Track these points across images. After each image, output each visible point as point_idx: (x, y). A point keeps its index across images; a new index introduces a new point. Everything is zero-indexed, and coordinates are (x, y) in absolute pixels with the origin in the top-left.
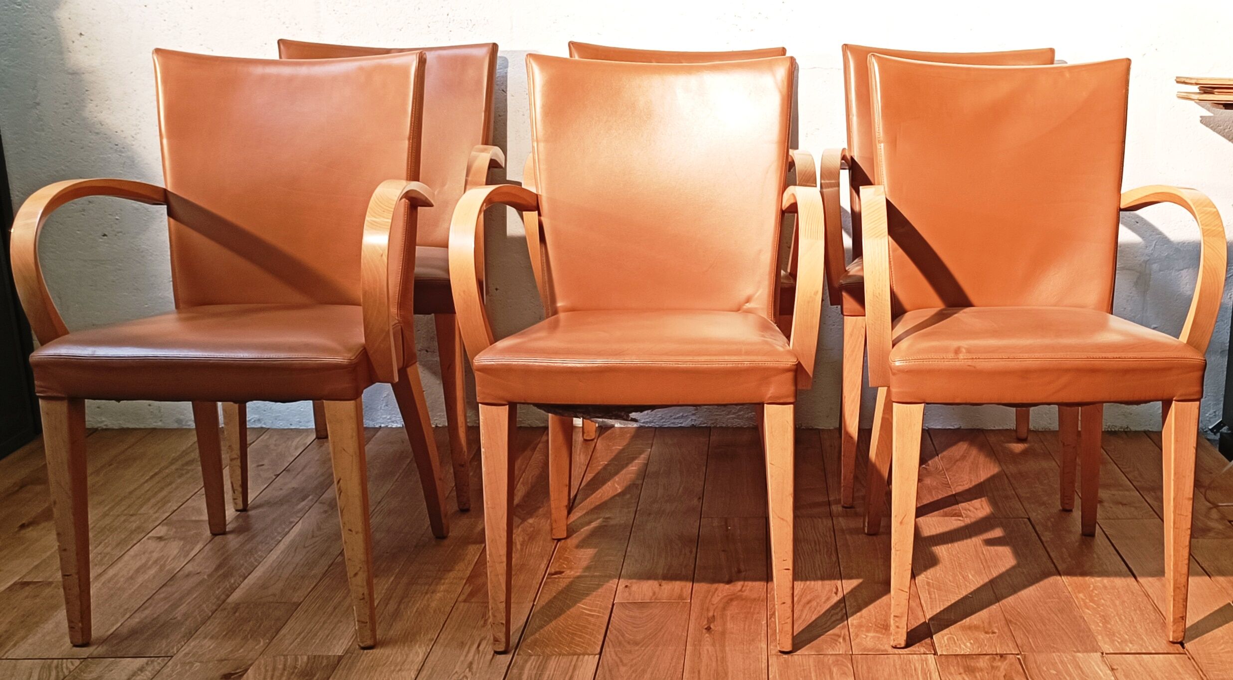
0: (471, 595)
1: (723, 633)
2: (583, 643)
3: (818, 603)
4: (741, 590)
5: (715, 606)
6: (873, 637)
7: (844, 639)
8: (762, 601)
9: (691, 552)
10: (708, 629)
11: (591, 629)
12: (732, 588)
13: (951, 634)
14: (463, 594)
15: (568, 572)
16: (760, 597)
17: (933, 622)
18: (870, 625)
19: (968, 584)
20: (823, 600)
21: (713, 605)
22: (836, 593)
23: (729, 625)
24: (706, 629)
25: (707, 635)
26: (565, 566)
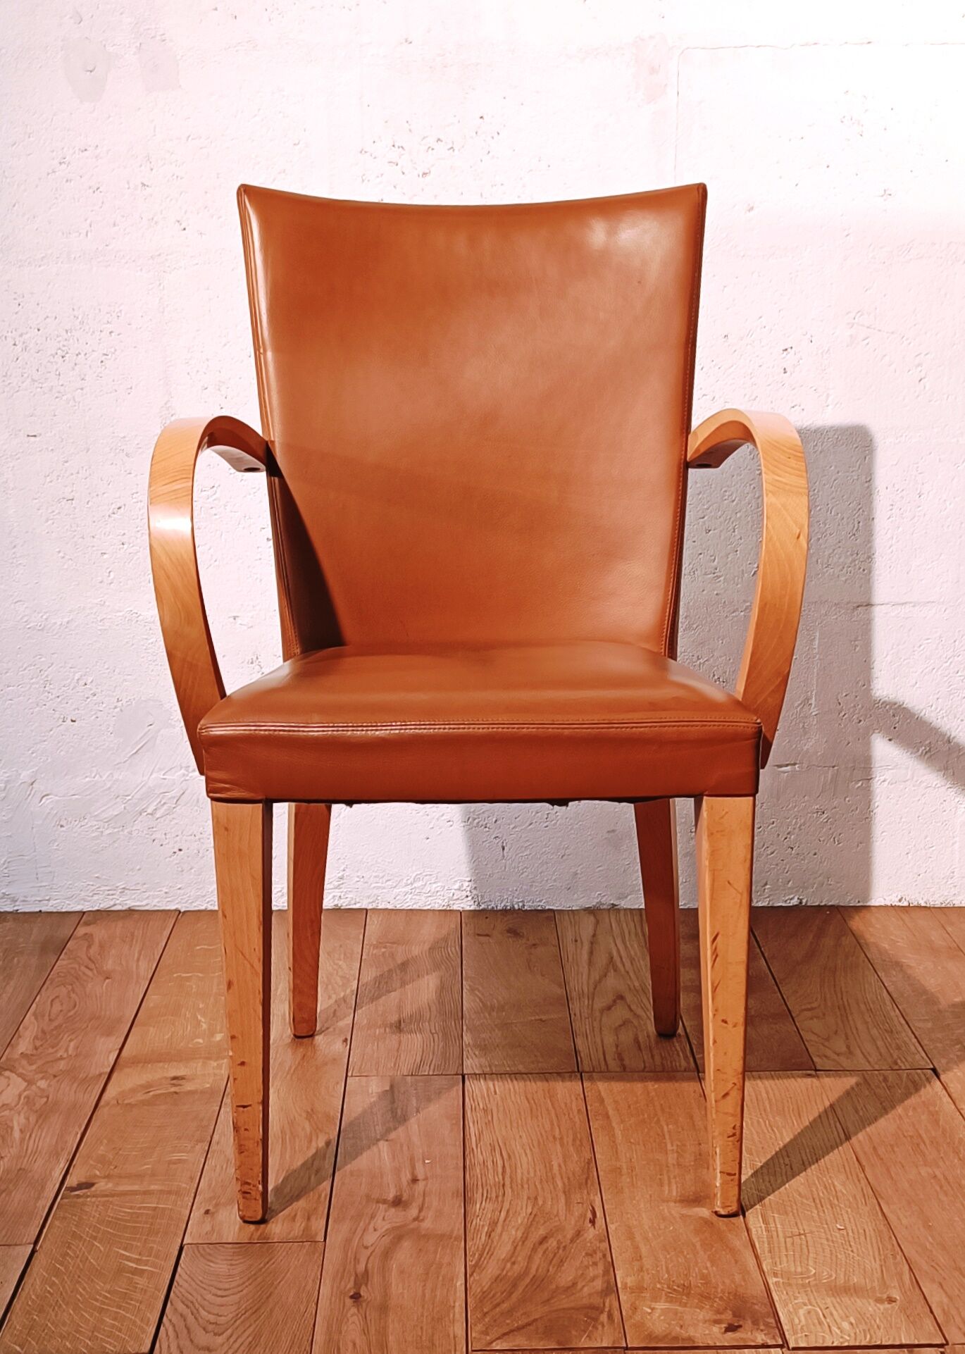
1: (383, 1309)
2: (120, 1331)
3: (559, 1242)
4: (416, 1219)
5: (372, 1248)
6: (664, 1312)
7: (610, 1316)
8: (456, 1239)
9: (328, 1142)
10: (356, 1297)
11: (137, 1301)
12: (401, 1214)
13: (811, 1304)
15: (102, 1184)
16: (452, 1232)
17: (775, 1280)
18: (658, 1286)
19: (836, 1202)
20: (569, 1237)
21: (366, 1248)
22: (593, 1222)
23: (396, 1288)
24: (352, 1297)
25: (354, 1310)
26: (98, 1173)
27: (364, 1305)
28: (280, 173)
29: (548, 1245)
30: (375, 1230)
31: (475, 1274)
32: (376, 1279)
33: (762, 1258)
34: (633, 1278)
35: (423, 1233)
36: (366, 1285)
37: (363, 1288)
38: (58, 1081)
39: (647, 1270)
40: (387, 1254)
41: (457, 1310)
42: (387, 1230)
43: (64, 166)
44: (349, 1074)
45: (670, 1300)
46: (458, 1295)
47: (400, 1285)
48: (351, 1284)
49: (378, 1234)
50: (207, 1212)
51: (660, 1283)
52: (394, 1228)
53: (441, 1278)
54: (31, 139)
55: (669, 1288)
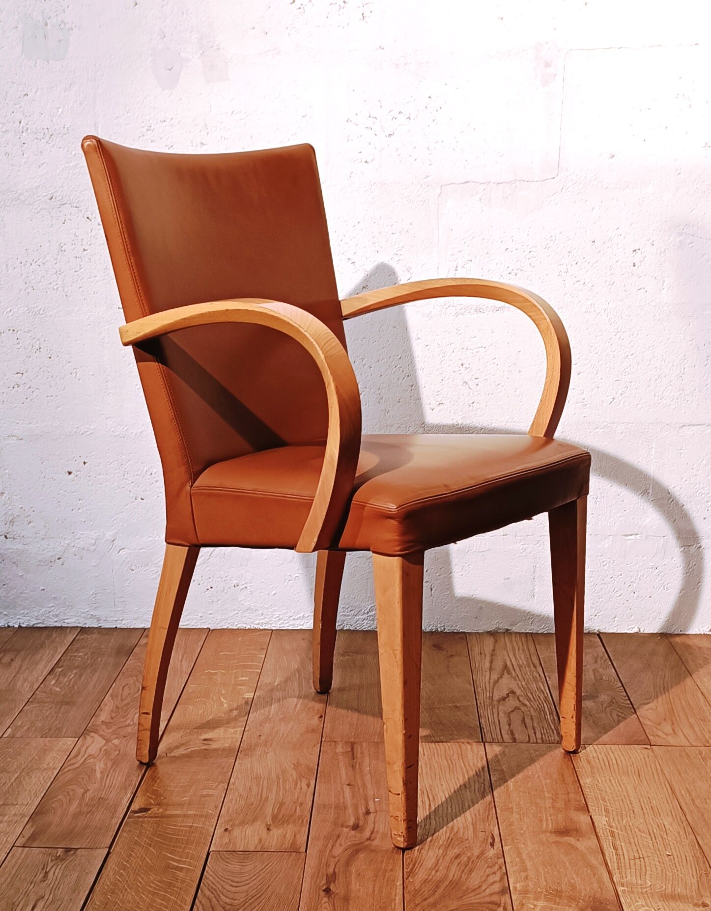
0: (33, 837)
1: (346, 899)
3: (469, 858)
4: (369, 839)
5: (337, 859)
7: (505, 909)
9: (308, 785)
10: (327, 891)
11: (178, 888)
12: (358, 835)
13: (647, 906)
14: (23, 837)
15: (155, 809)
17: (622, 888)
18: (539, 890)
19: (665, 836)
20: (476, 854)
21: (334, 857)
22: (492, 845)
23: (355, 885)
24: (324, 890)
25: (325, 899)
26: (152, 802)
27: (333, 896)
28: (292, 135)
29: (461, 859)
30: (341, 845)
31: (410, 878)
32: (341, 879)
33: (613, 873)
34: (522, 884)
35: (373, 848)
36: (334, 882)
37: (332, 884)
38: (126, 740)
39: (532, 878)
40: (348, 863)
41: (397, 901)
42: (348, 846)
43: (150, 132)
44: (323, 740)
45: (548, 900)
46: (398, 891)
47: (358, 884)
48: (324, 881)
49: (342, 848)
50: (226, 830)
51: (540, 888)
52: (355, 845)
53: (386, 880)
54: (129, 114)
55: (546, 891)
